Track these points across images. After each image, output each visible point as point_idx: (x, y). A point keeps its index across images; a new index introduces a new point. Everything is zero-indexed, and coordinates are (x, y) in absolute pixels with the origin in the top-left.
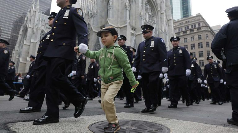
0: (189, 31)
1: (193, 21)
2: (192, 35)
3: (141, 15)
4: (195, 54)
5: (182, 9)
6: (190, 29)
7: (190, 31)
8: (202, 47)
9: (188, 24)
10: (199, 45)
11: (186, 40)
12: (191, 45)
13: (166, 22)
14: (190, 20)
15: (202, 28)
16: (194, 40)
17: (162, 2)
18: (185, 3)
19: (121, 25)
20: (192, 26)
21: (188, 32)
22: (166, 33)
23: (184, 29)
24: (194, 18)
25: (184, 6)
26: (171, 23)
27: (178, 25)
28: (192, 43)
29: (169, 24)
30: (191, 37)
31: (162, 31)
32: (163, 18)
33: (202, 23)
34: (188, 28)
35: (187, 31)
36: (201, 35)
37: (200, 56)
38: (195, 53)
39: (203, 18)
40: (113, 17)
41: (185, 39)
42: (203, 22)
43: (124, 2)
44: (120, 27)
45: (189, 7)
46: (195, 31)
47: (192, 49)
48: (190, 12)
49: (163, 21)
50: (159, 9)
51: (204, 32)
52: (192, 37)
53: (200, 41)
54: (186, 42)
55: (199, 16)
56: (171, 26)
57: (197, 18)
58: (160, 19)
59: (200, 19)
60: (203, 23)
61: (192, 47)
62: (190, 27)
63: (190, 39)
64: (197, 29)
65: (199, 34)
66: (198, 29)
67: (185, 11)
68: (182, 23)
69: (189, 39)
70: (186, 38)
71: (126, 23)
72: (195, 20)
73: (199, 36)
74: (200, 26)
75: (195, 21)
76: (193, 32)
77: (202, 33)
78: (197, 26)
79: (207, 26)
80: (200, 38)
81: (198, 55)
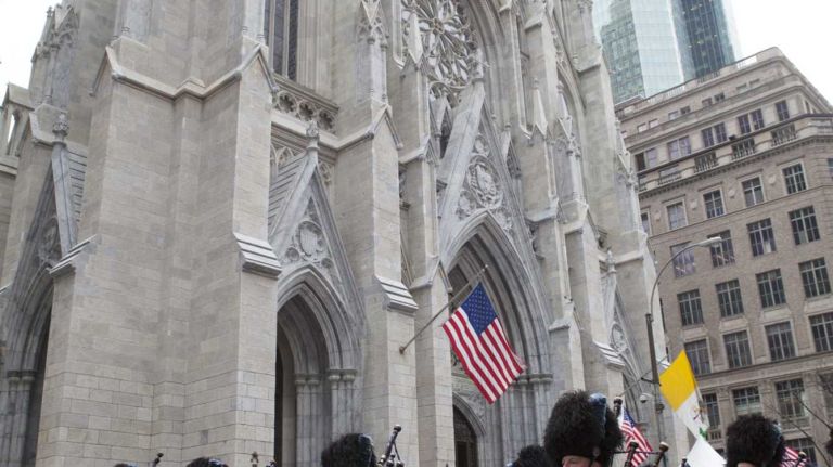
0: (729, 150)
1: (742, 91)
2: (747, 172)
3: (364, 19)
4: (780, 281)
6: (732, 138)
7: (735, 149)
8: (814, 235)
9: (719, 111)
10: (796, 227)
11: (719, 202)
12: (750, 226)
13: (560, 77)
14: (728, 90)
15: (797, 125)
16: (760, 198)
20: (742, 121)
21: (724, 157)
22: (565, 144)
23: (697, 144)
25: (700, 43)
26: (597, 87)
28: (756, 216)
30: (745, 184)
31: (538, 132)
33: (798, 98)
34: (721, 136)
35: (719, 153)
36: (798, 168)
37: (810, 293)
38: (777, 272)
39: (795, 74)
40: (152, 28)
41: (707, 197)
42: (800, 94)
44: (202, 92)
46: (764, 144)
47: (757, 251)
49: (543, 74)
50: (509, 4)
51: (813, 146)
52: (752, 185)
53: (800, 201)
54: (720, 211)
55: (774, 61)
56: (603, 107)
57: (766, 76)
58: (516, 61)
59: (781, 81)
60: (803, 99)
61: (754, 238)
62: (732, 129)
63: (742, 195)
64: (774, 135)
65: (790, 160)
66: (776, 132)
68: (685, 109)
69: (732, 193)
70: (717, 193)
71: (238, 62)
72: (756, 86)
73: (786, 171)
74: (787, 115)
75: (754, 92)
76: (751, 153)
77: (800, 151)
78: (770, 117)
79: (827, 113)
80: (795, 182)
81: (801, 288)
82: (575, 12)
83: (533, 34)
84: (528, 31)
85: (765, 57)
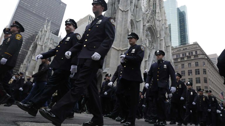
0: (186, 58)
1: (190, 48)
2: (189, 62)
3: (142, 40)
4: (192, 80)
5: (180, 37)
6: (187, 56)
7: (188, 58)
8: (199, 74)
9: (186, 51)
10: (196, 72)
11: (184, 66)
12: (188, 71)
13: (165, 48)
14: (187, 48)
15: (199, 56)
16: (191, 66)
17: (161, 30)
18: (182, 32)
19: (123, 48)
20: (189, 53)
21: (186, 59)
23: (181, 56)
24: (191, 46)
25: (182, 34)
26: (169, 49)
27: (176, 52)
28: (190, 69)
29: (168, 50)
30: (189, 64)
32: (162, 44)
33: (199, 51)
34: (186, 55)
35: (185, 58)
36: (198, 62)
37: (197, 82)
38: (192, 79)
39: (199, 47)
40: (116, 40)
41: (182, 65)
42: (200, 50)
43: (127, 27)
44: (122, 50)
45: (186, 35)
46: (192, 58)
47: (189, 75)
48: (188, 41)
49: (162, 47)
50: (159, 36)
51: (201, 59)
52: (190, 64)
53: (197, 68)
54: (184, 67)
55: (196, 44)
56: (170, 52)
57: (194, 46)
58: (159, 45)
59: (197, 48)
60: (200, 51)
61: (189, 73)
62: (187, 54)
63: (188, 65)
64: (194, 56)
65: (197, 61)
66: (195, 56)
67: (182, 39)
68: (180, 50)
69: (186, 65)
70: (184, 65)
72: (192, 48)
73: (196, 63)
74: (197, 53)
75: (192, 49)
76: (190, 59)
78: (194, 53)
79: (204, 54)
80: (197, 64)
81: (196, 82)
82: (167, 37)
83: (162, 41)
84: (161, 40)
85: (195, 43)
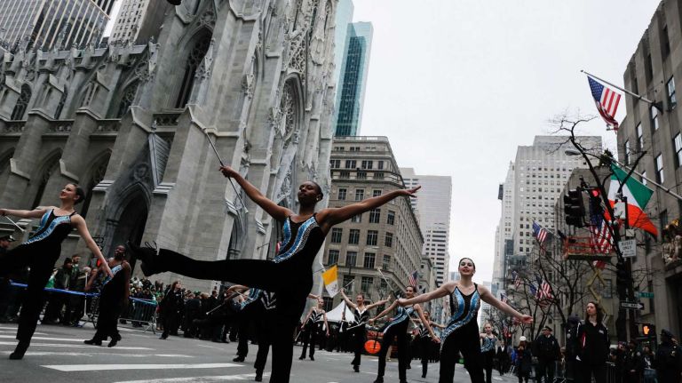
0: (355, 174)
1: (368, 150)
2: (360, 186)
4: (359, 235)
6: (358, 169)
7: (358, 174)
8: (377, 221)
9: (356, 155)
10: (372, 215)
11: (345, 194)
14: (362, 147)
15: (385, 175)
16: (362, 199)
17: (318, 92)
19: (219, 131)
20: (364, 163)
21: (353, 176)
22: (314, 172)
23: (343, 165)
24: (371, 146)
25: (347, 100)
26: (326, 147)
29: (323, 150)
30: (358, 191)
31: (307, 166)
32: (314, 134)
34: (354, 166)
35: (351, 174)
37: (368, 243)
38: (359, 231)
39: (390, 151)
41: (341, 190)
42: (389, 161)
43: (242, 71)
44: (218, 134)
45: (356, 105)
46: (370, 177)
48: (357, 121)
50: (309, 109)
51: (388, 185)
52: (360, 192)
54: (344, 198)
55: (384, 143)
56: (327, 155)
57: (379, 148)
58: (306, 133)
59: (384, 152)
60: (390, 164)
62: (359, 165)
63: (355, 195)
65: (378, 187)
66: (376, 174)
68: (342, 148)
69: (351, 192)
70: (345, 190)
71: (237, 130)
72: (374, 150)
73: (375, 192)
74: (382, 168)
75: (372, 152)
76: (364, 179)
77: (383, 185)
78: (375, 166)
79: (396, 173)
81: (366, 240)
82: (327, 112)
83: (314, 123)
84: (312, 120)
85: (381, 140)
